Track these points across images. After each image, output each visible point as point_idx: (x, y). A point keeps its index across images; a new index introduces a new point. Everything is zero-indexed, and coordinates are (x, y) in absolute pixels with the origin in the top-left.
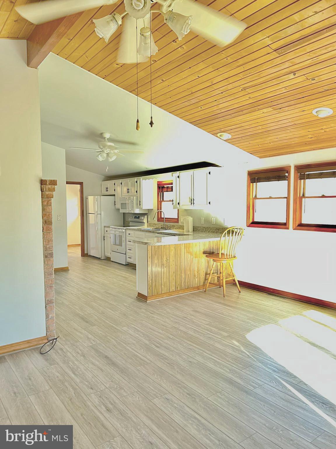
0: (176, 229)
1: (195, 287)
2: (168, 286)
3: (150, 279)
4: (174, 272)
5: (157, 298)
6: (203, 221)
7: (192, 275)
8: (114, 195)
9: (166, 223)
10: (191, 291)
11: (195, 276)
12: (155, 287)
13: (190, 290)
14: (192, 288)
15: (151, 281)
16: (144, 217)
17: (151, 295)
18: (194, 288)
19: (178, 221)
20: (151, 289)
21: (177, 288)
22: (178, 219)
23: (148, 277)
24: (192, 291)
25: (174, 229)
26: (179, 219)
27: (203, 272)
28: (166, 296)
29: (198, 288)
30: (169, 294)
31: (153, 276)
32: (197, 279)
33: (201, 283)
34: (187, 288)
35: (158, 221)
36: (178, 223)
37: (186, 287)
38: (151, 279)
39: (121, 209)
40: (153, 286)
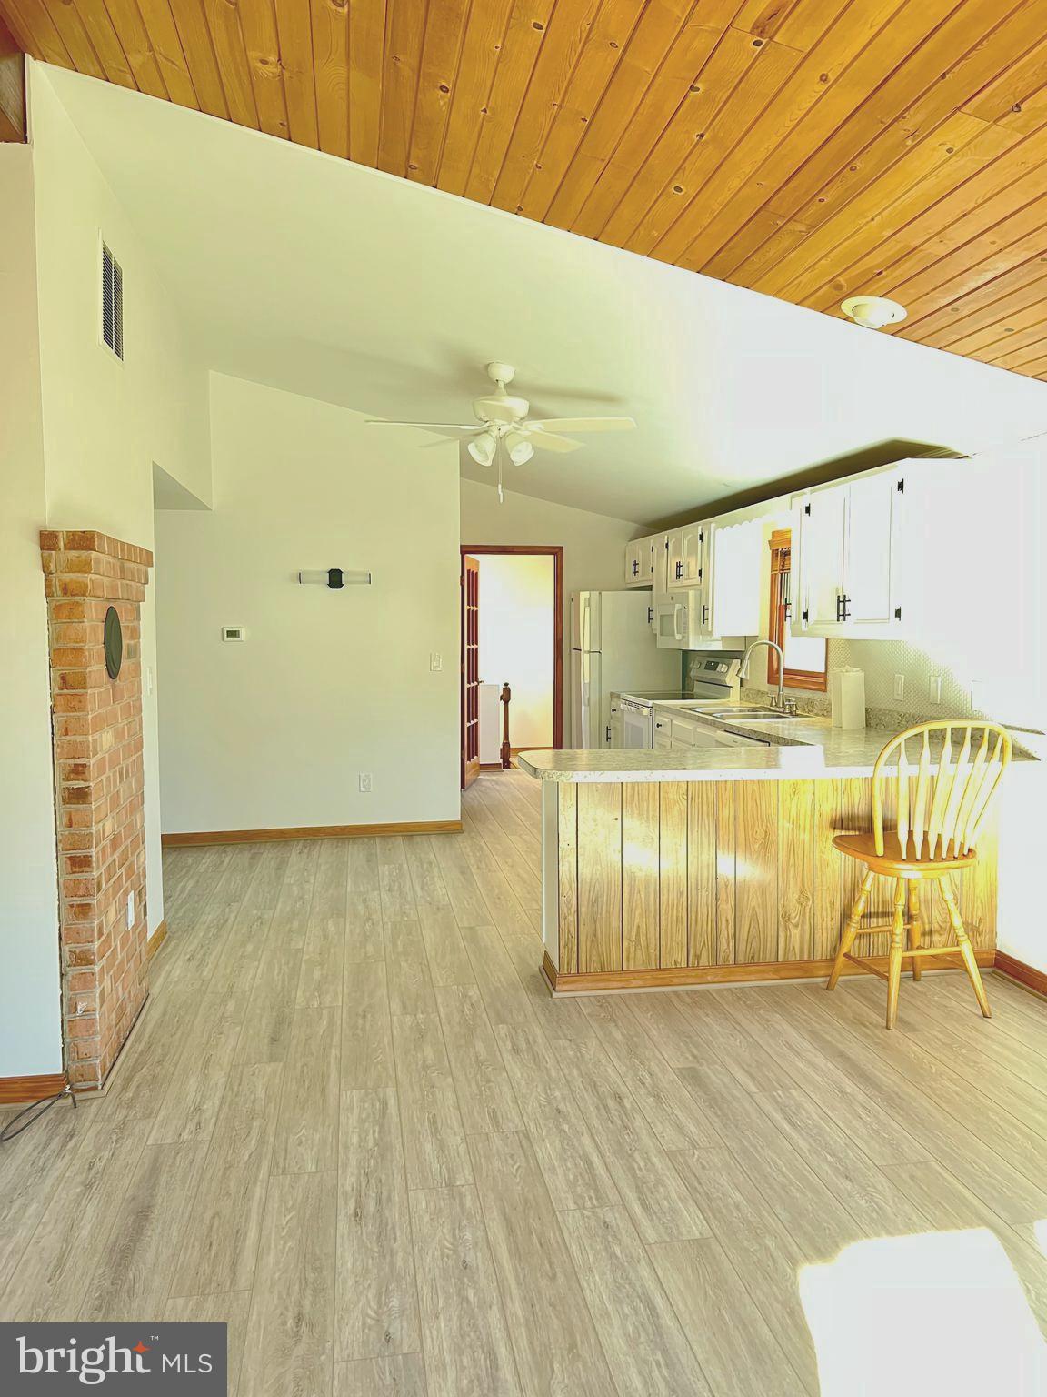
0: (817, 715)
1: (782, 963)
2: (652, 946)
3: (569, 909)
4: (682, 893)
5: (602, 985)
6: (900, 690)
7: (774, 913)
8: (649, 588)
9: (786, 691)
10: (767, 976)
11: (786, 917)
12: (592, 941)
13: (764, 972)
14: (768, 964)
15: (572, 918)
16: (729, 665)
17: (574, 971)
18: (783, 968)
19: (825, 684)
20: (575, 949)
21: (698, 957)
22: (824, 676)
23: (563, 899)
24: (771, 976)
25: (811, 714)
26: (830, 677)
27: (832, 903)
28: (640, 983)
29: (803, 967)
30: (657, 979)
31: (584, 898)
32: (795, 933)
33: (818, 947)
34: (746, 965)
35: (769, 682)
36: (825, 691)
37: (741, 959)
38: (574, 908)
39: (661, 635)
40: (582, 938)
